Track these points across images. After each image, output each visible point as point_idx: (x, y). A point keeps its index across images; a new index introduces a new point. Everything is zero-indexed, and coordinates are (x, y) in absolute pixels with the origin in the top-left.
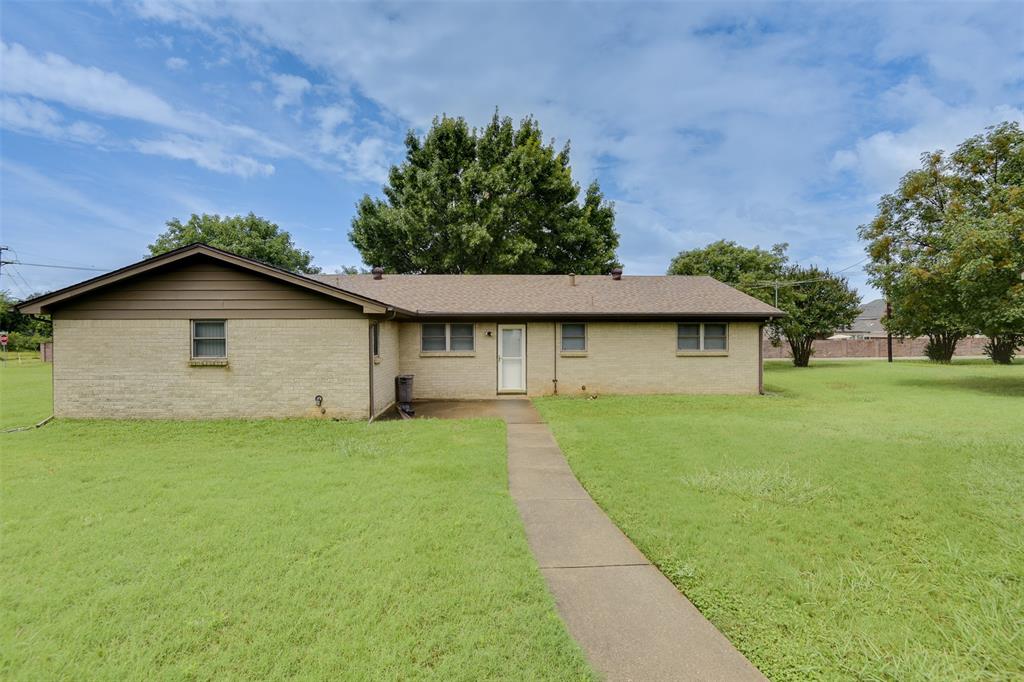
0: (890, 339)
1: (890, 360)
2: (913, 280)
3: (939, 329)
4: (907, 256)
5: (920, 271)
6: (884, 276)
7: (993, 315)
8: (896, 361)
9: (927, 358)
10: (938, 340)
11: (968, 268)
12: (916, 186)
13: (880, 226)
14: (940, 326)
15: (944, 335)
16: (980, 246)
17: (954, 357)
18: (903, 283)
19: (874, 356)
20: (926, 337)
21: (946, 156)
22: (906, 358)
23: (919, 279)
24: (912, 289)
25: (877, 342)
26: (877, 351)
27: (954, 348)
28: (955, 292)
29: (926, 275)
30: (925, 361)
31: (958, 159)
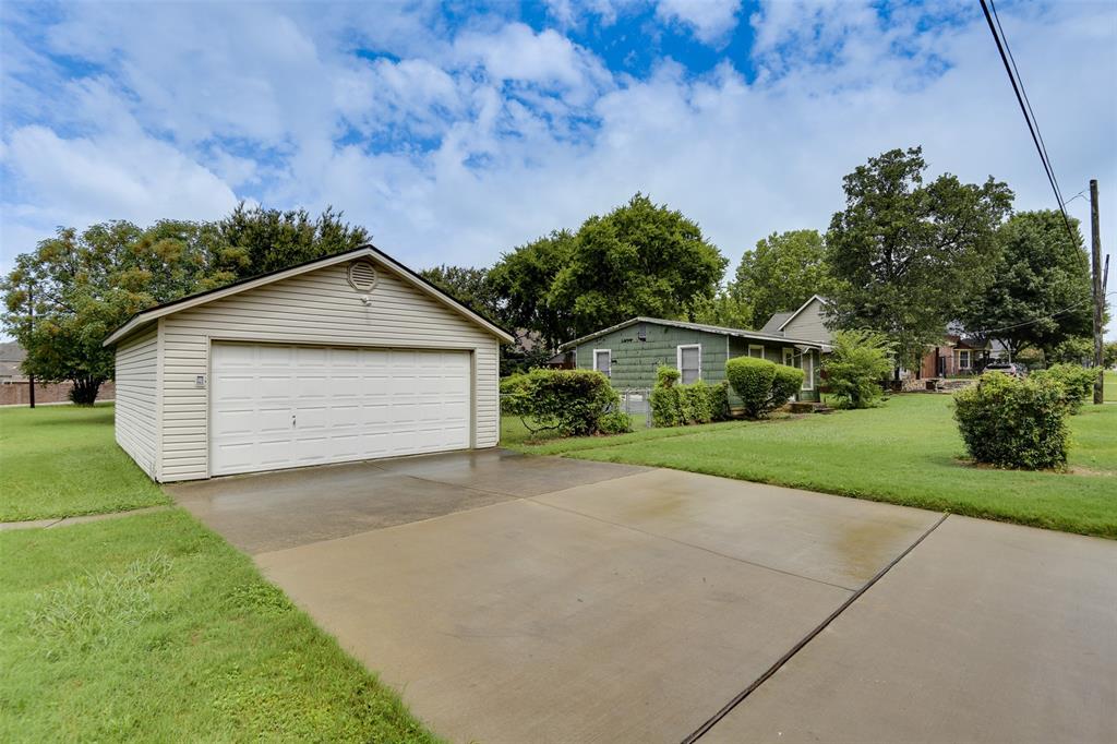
0: (32, 384)
1: (33, 406)
2: (45, 333)
3: (81, 374)
4: (42, 309)
5: (52, 326)
6: (19, 326)
7: (108, 365)
8: (39, 407)
9: (71, 402)
10: (82, 385)
11: (88, 328)
12: (49, 252)
13: (17, 278)
14: (83, 371)
15: (87, 379)
16: (96, 312)
17: (96, 401)
18: (37, 334)
19: (15, 403)
20: (71, 382)
21: (79, 233)
22: (53, 403)
23: (51, 332)
24: (46, 340)
25: (19, 388)
26: (19, 398)
27: (97, 392)
28: (82, 345)
29: (56, 330)
30: (69, 405)
31: (88, 236)
